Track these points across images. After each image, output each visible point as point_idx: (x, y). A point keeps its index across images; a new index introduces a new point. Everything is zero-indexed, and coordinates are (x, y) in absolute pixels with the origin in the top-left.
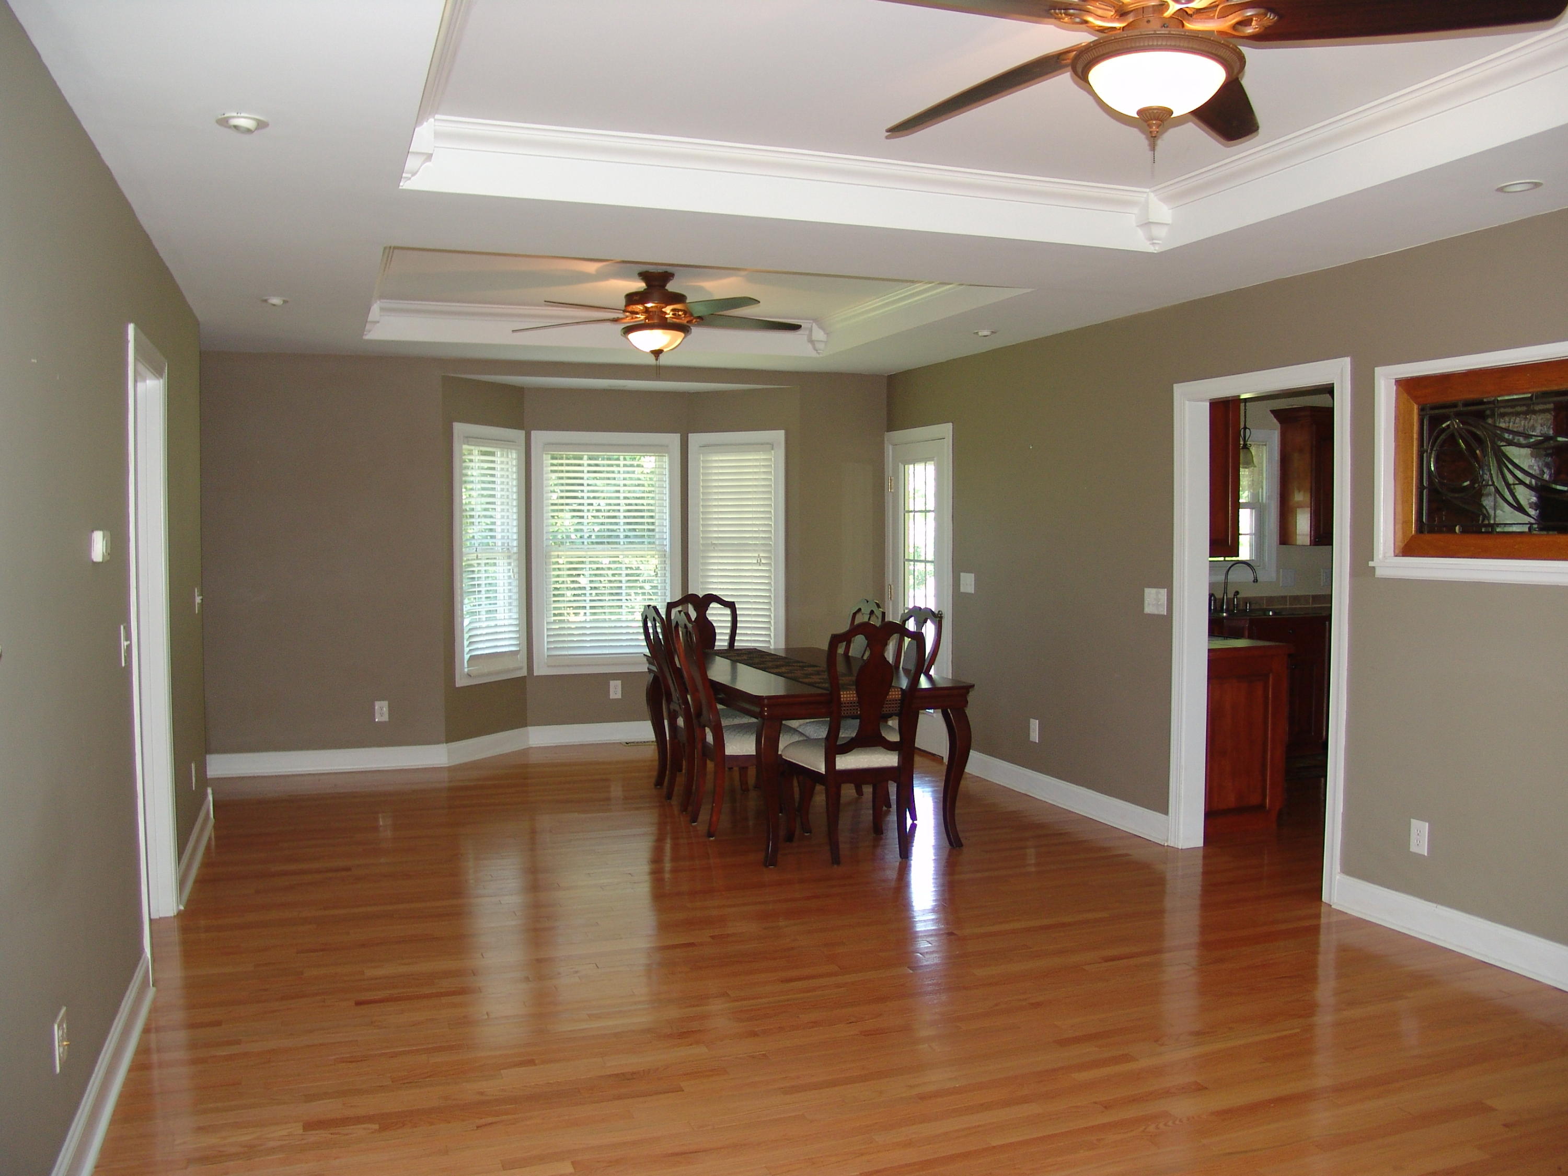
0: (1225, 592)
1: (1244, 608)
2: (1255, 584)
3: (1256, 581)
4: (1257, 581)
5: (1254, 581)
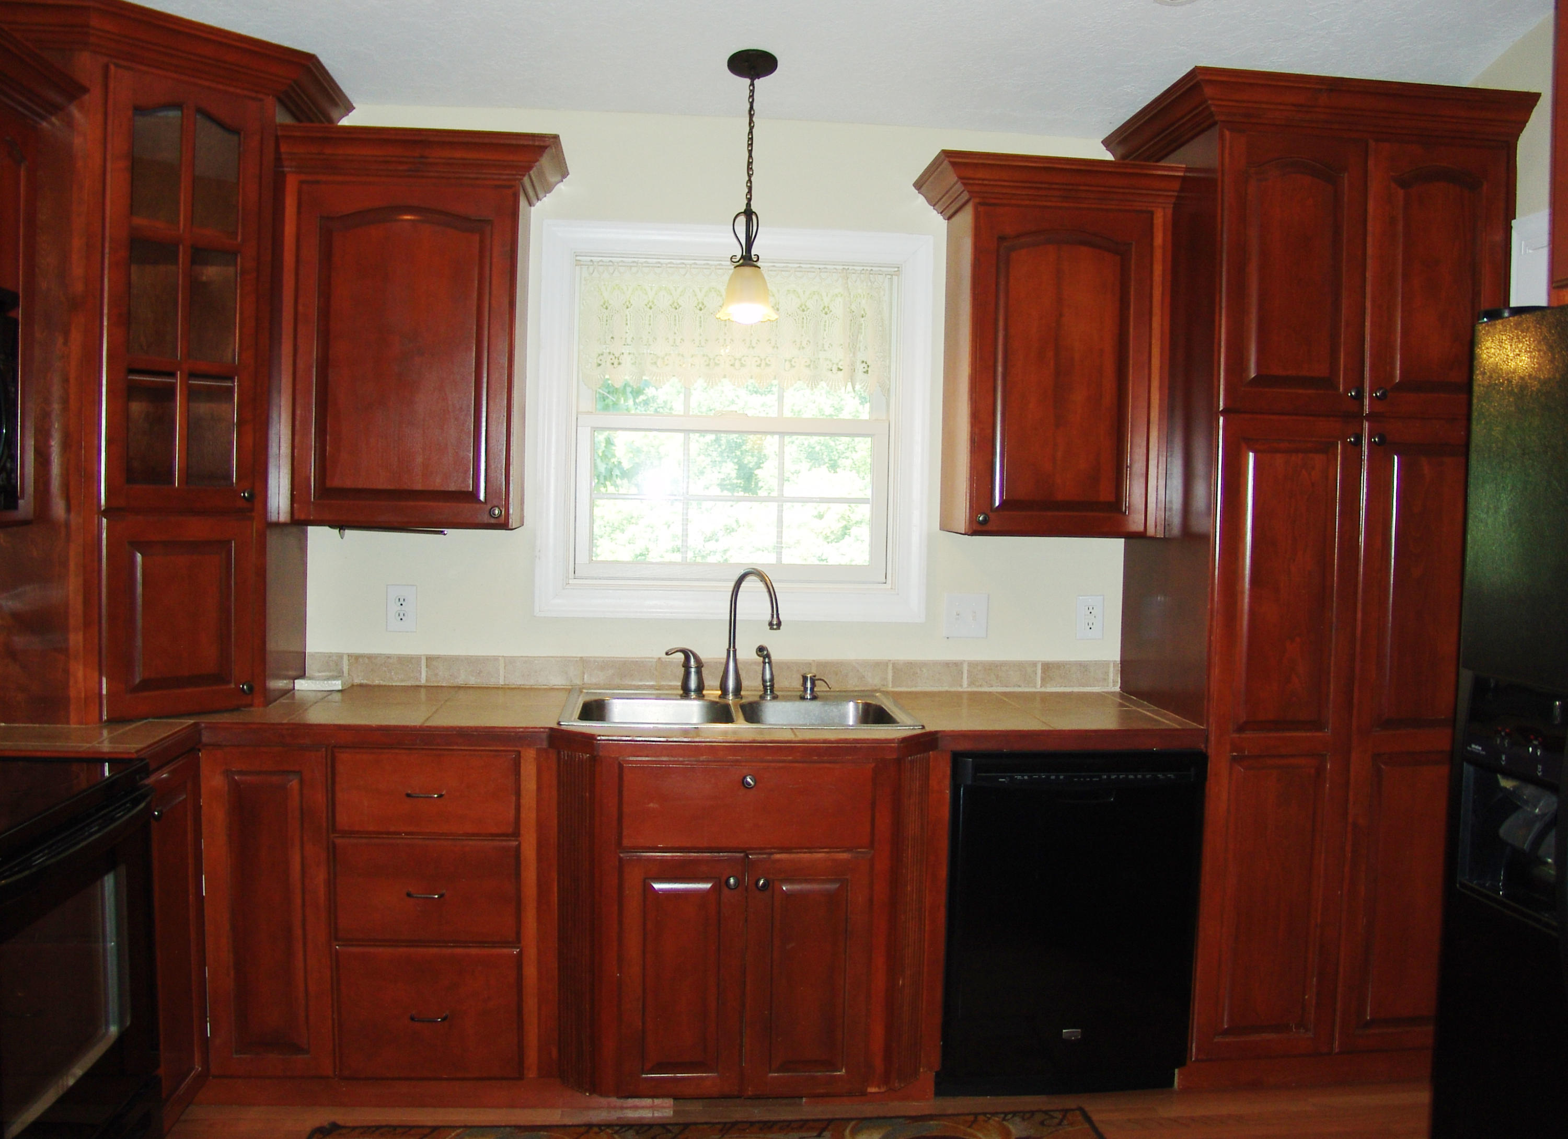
0: (731, 649)
2: (777, 631)
3: (775, 624)
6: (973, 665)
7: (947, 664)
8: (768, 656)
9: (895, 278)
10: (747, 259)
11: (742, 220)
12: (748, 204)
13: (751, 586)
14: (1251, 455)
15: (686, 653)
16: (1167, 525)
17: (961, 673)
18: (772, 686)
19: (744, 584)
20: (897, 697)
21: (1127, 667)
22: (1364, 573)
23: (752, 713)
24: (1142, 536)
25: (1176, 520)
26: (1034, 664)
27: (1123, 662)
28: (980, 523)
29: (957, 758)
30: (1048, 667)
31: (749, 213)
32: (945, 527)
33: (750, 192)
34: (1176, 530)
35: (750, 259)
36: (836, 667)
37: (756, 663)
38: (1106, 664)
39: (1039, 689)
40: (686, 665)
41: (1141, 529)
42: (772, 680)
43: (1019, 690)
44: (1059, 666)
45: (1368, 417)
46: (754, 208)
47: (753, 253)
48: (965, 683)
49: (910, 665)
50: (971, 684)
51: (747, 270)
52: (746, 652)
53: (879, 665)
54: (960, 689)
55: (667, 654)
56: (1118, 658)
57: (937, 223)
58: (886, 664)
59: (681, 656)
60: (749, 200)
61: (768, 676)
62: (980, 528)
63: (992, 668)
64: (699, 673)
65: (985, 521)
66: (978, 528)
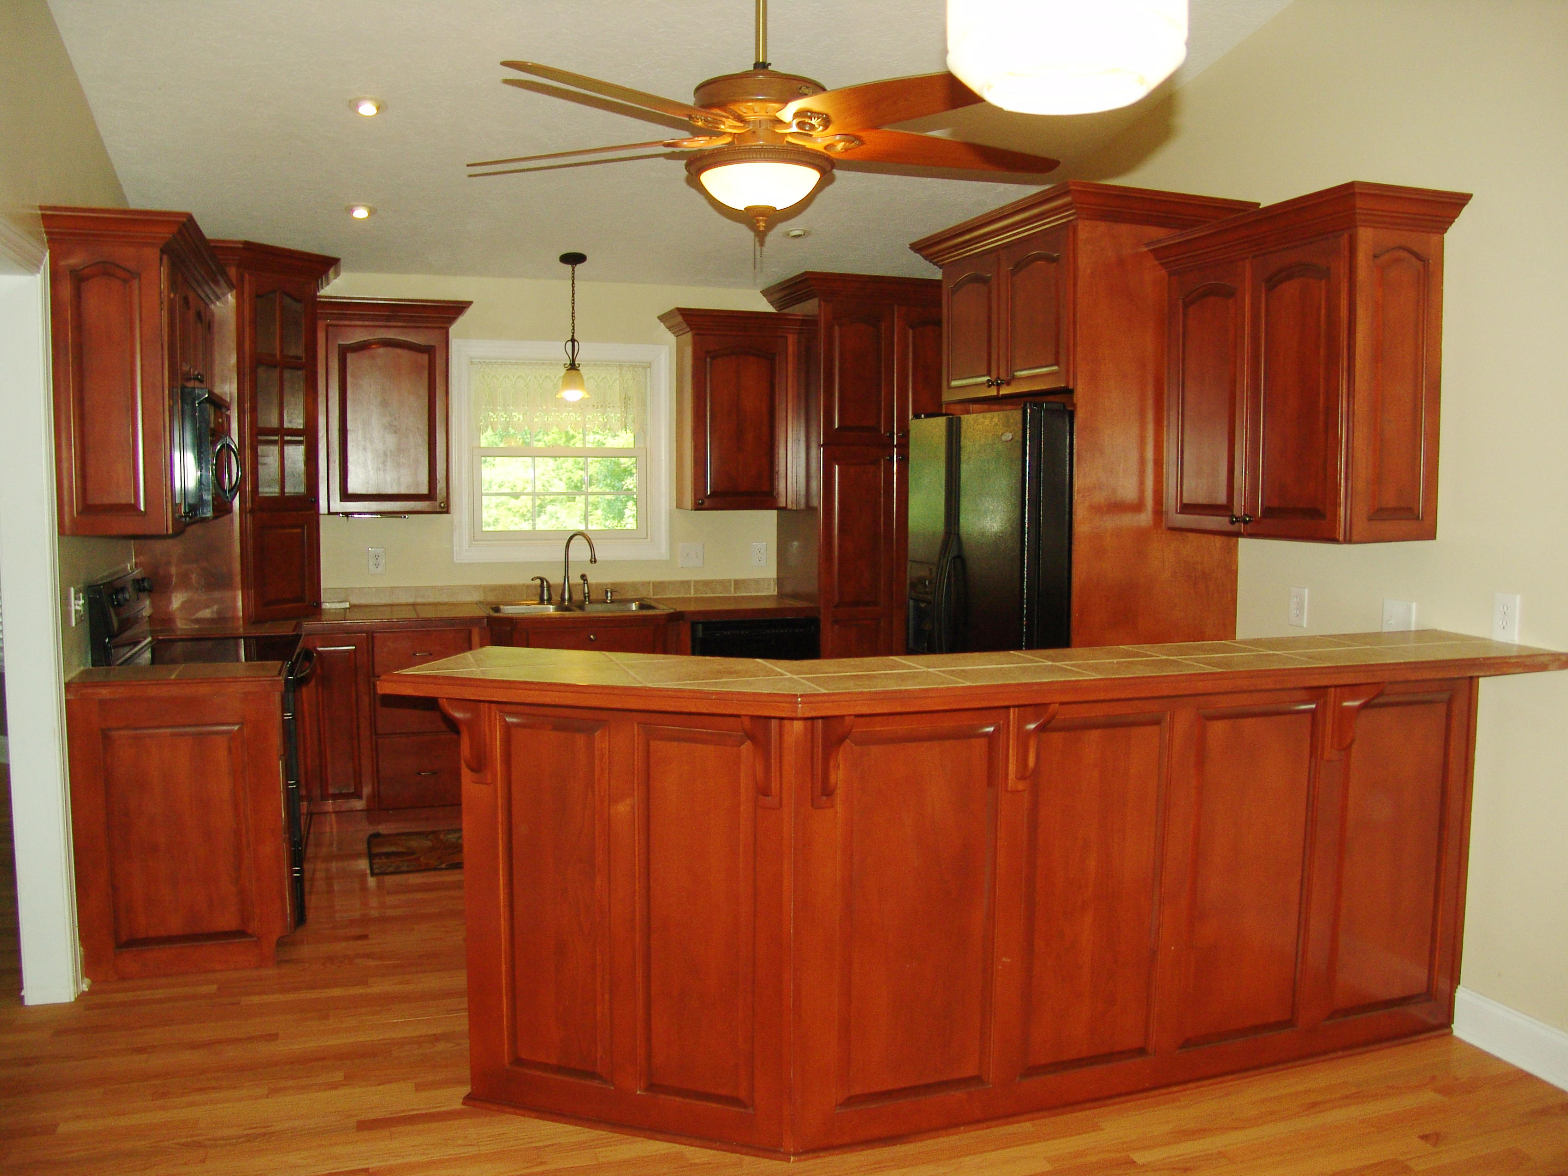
0: (566, 576)
1: (605, 598)
2: (594, 565)
3: (593, 560)
4: (595, 561)
5: (591, 561)
6: (696, 582)
7: (683, 583)
8: (586, 580)
9: (648, 370)
10: (573, 366)
11: (570, 344)
12: (573, 336)
13: (578, 542)
14: (837, 467)
15: (542, 579)
16: (798, 503)
17: (690, 587)
18: (589, 596)
19: (572, 541)
20: (657, 600)
21: (780, 581)
22: (896, 526)
23: (581, 607)
24: (785, 508)
25: (802, 501)
26: (729, 581)
27: (778, 578)
28: (699, 504)
29: (694, 625)
30: (737, 583)
31: (573, 340)
32: (679, 505)
33: (573, 329)
34: (802, 506)
35: (575, 365)
36: (622, 586)
37: (579, 585)
38: (770, 579)
39: (732, 594)
40: (542, 586)
41: (784, 505)
42: (588, 593)
43: (722, 595)
44: (743, 581)
45: (896, 446)
46: (576, 338)
47: (576, 362)
48: (692, 591)
49: (662, 583)
50: (696, 592)
51: (574, 372)
52: (575, 579)
53: (645, 584)
54: (688, 596)
55: (532, 580)
56: (775, 577)
57: (671, 338)
58: (649, 583)
59: (538, 582)
60: (573, 333)
61: (586, 591)
62: (698, 507)
63: (707, 584)
64: (549, 590)
65: (702, 503)
66: (699, 506)
